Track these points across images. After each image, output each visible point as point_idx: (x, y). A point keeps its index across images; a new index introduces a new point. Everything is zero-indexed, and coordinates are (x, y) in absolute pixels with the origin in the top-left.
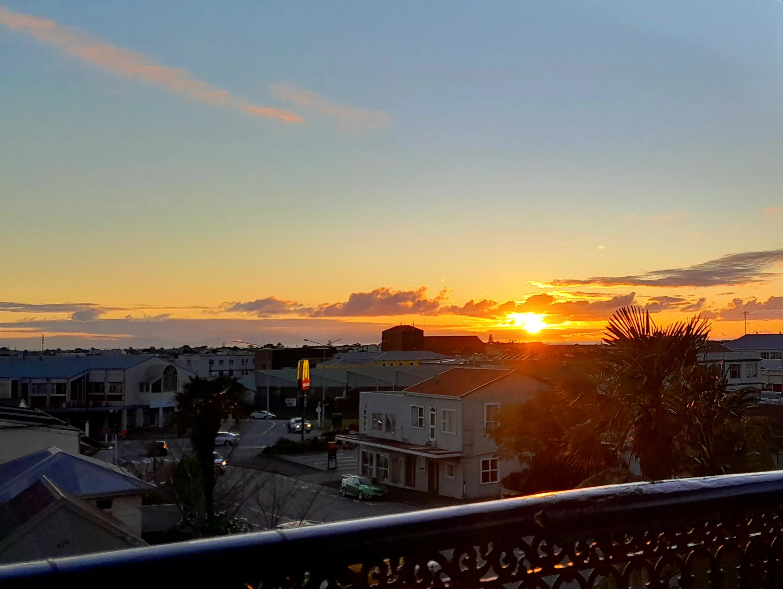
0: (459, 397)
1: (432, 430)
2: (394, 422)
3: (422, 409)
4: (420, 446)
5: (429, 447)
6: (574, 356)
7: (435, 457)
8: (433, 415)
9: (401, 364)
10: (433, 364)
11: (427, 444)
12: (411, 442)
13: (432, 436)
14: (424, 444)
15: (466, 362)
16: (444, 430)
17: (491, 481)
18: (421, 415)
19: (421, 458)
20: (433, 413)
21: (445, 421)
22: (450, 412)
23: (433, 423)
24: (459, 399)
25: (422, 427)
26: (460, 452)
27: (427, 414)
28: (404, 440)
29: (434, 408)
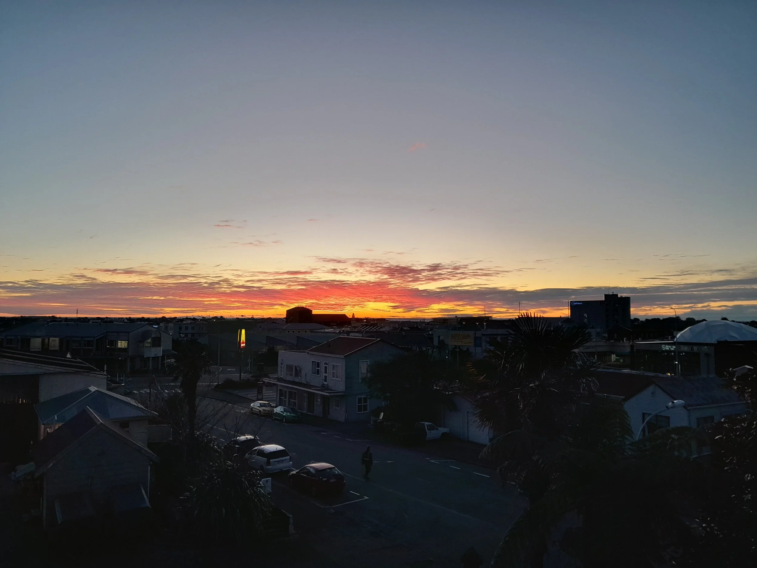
0: (343, 356)
1: (326, 377)
2: (300, 371)
3: (319, 363)
4: (318, 387)
5: (324, 388)
6: (410, 329)
7: (328, 394)
8: (326, 367)
9: (299, 332)
10: (319, 332)
11: (322, 386)
12: (312, 384)
13: (326, 381)
14: (320, 386)
15: (340, 331)
16: (333, 377)
17: (363, 411)
18: (318, 367)
19: (318, 394)
20: (326, 365)
21: (334, 371)
22: (337, 365)
23: (326, 372)
24: (343, 357)
25: (319, 374)
26: (344, 392)
27: (322, 366)
28: (307, 382)
29: (327, 362)
